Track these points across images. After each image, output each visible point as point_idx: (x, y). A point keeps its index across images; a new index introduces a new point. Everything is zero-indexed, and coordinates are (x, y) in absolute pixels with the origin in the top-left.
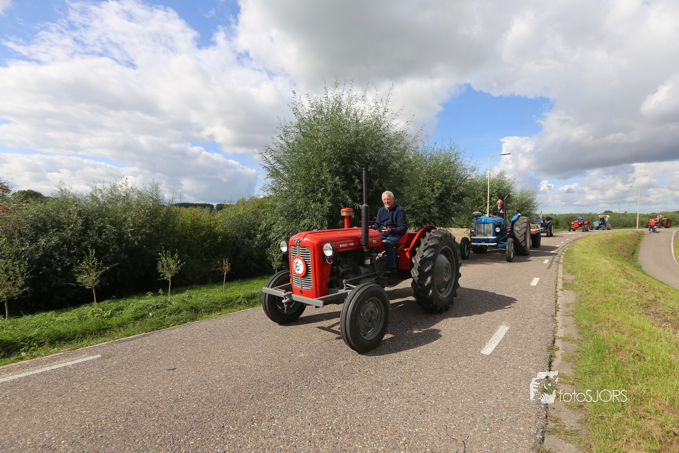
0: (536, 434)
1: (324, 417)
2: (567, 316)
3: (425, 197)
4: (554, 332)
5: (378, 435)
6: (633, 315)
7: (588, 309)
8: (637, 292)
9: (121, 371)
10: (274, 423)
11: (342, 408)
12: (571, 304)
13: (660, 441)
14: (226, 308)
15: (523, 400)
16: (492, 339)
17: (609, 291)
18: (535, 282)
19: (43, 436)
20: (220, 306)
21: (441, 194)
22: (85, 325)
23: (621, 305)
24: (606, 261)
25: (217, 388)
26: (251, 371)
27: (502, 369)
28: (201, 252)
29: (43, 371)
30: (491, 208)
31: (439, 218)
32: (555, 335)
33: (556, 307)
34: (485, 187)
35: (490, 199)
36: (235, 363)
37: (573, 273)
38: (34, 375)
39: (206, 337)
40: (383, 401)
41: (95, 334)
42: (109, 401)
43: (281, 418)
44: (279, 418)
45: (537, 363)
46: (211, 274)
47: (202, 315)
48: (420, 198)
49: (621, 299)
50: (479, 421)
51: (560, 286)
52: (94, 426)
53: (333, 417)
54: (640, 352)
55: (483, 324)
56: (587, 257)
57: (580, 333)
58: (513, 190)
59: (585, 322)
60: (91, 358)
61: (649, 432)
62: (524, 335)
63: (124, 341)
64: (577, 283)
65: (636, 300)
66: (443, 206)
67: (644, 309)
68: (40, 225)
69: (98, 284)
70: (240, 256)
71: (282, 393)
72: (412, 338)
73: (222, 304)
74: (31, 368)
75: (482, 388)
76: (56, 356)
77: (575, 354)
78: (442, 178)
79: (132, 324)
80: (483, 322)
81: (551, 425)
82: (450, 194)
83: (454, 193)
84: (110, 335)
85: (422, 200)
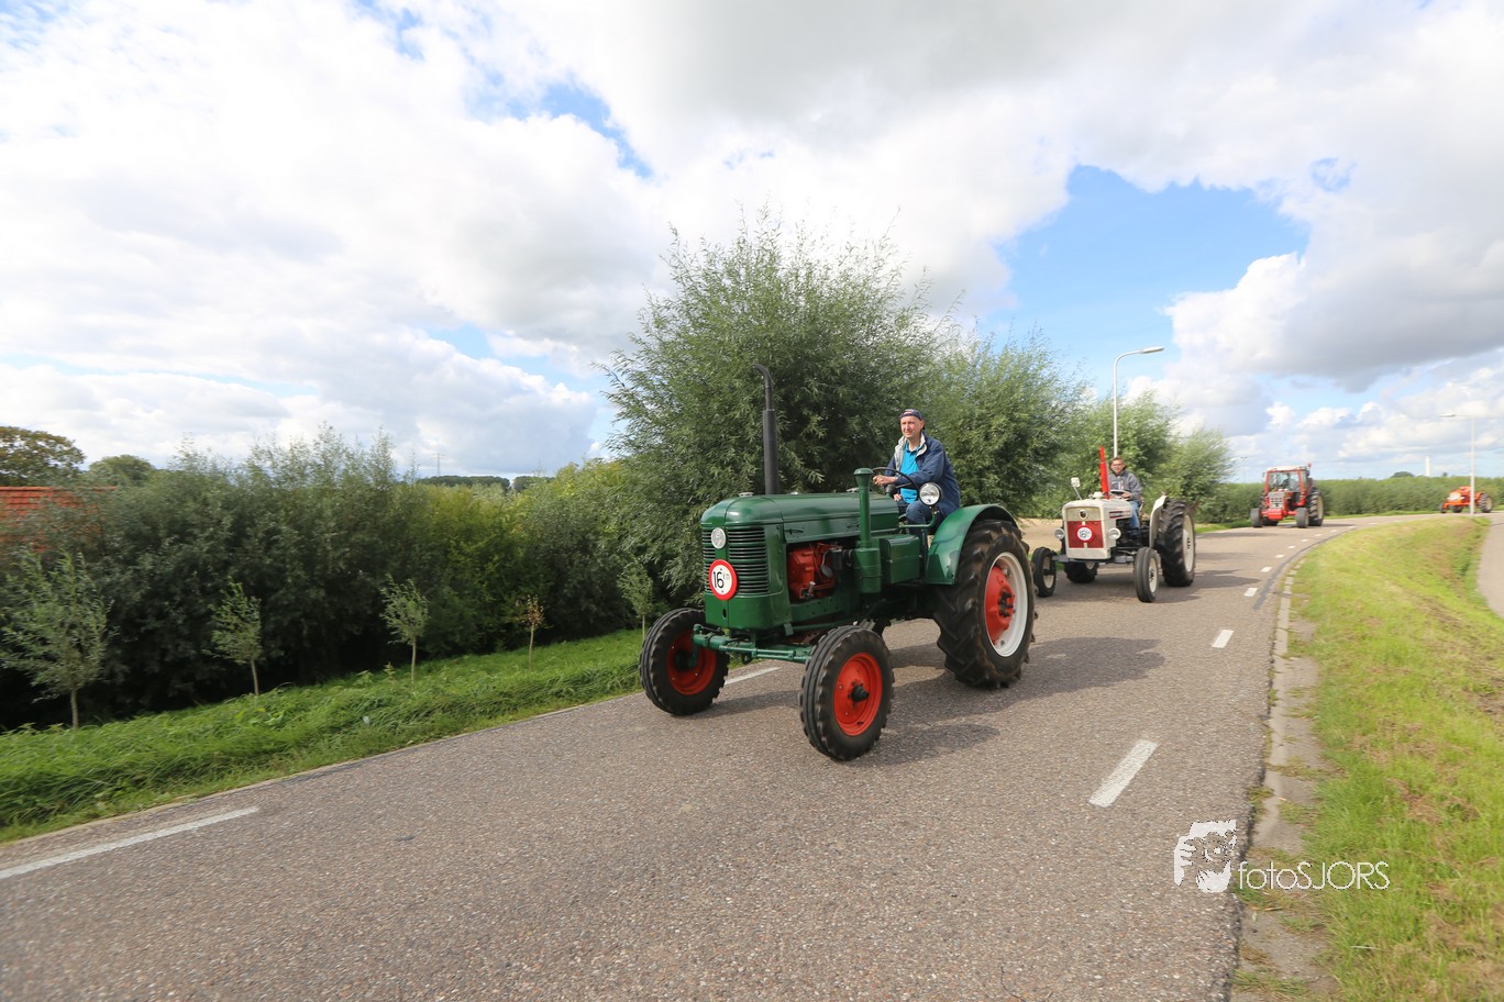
0: (1209, 990)
1: (729, 946)
2: (1295, 716)
3: (968, 452)
4: (1264, 753)
5: (847, 988)
6: (1453, 714)
7: (1344, 701)
8: (1466, 659)
9: (298, 842)
10: (619, 958)
11: (769, 926)
12: (1304, 688)
14: (529, 703)
15: (1183, 911)
16: (1116, 772)
17: (1396, 658)
18: (1223, 639)
19: (132, 980)
20: (514, 701)
21: (1005, 443)
22: (229, 741)
23: (1425, 690)
24: (1394, 589)
25: (499, 881)
26: (575, 844)
27: (1136, 839)
28: (482, 583)
29: (138, 841)
32: (1266, 761)
33: (1269, 698)
34: (1109, 426)
36: (541, 825)
37: (1315, 618)
38: (119, 849)
39: (481, 770)
40: (862, 911)
41: (250, 764)
42: (271, 907)
43: (635, 946)
44: (629, 948)
46: (503, 631)
47: (477, 720)
48: (959, 455)
49: (1424, 676)
50: (1077, 959)
51: (1282, 648)
52: (236, 960)
53: (748, 945)
54: (1465, 800)
55: (1097, 736)
56: (1347, 580)
57: (1325, 758)
58: (1174, 432)
59: (1337, 732)
60: (237, 814)
62: (1191, 762)
63: (314, 776)
64: (1323, 642)
65: (1462, 679)
66: (1013, 474)
67: (1481, 700)
68: (146, 529)
69: (261, 656)
70: (565, 591)
71: (639, 891)
72: (933, 769)
73: (518, 696)
74: (115, 836)
75: (1089, 882)
76: (166, 810)
77: (1311, 806)
78: (1008, 409)
79: (326, 741)
80: (1099, 731)
81: (1247, 968)
82: (1027, 446)
83: (1036, 443)
84: (279, 765)
85: (963, 458)
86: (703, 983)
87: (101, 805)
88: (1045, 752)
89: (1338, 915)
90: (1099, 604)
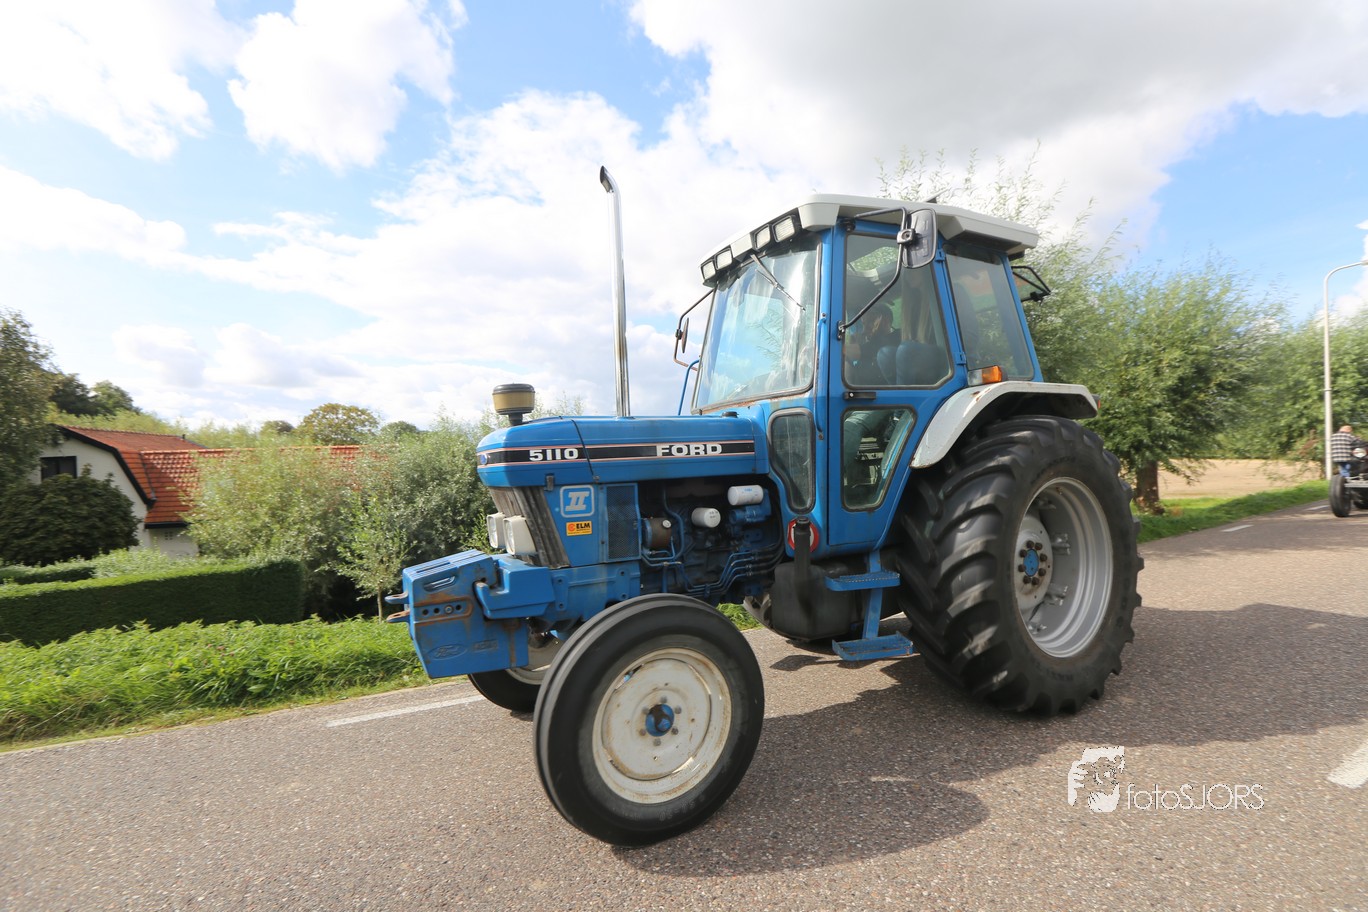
3: (1136, 389)
11: (950, 856)
21: (1181, 379)
30: (1338, 405)
31: (1180, 438)
34: (1316, 352)
35: (1333, 382)
38: (421, 712)
40: (1051, 857)
48: (1121, 393)
52: (504, 808)
66: (1190, 409)
68: (416, 476)
72: (1117, 720)
74: (417, 702)
78: (1183, 341)
80: (1331, 700)
82: (1208, 381)
83: (1220, 377)
85: (1128, 396)
86: (888, 900)
87: (406, 678)
88: (1259, 716)
90: (1314, 553)
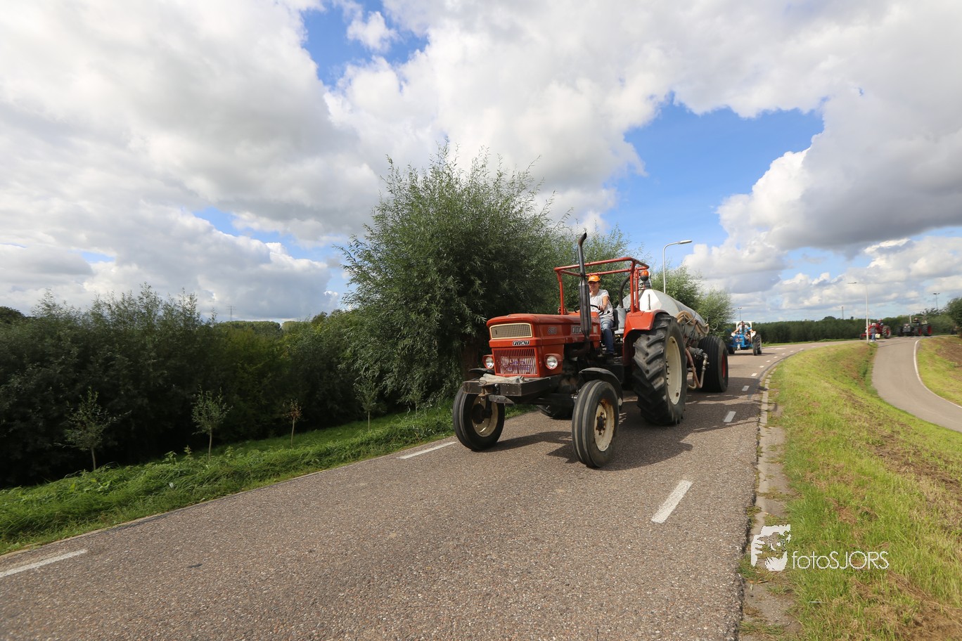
0: (725, 636)
1: (419, 627)
2: (772, 463)
4: (755, 486)
6: (861, 458)
7: (800, 452)
8: (868, 425)
9: (116, 572)
12: (778, 445)
13: (897, 635)
14: (288, 471)
15: (709, 586)
16: (667, 500)
17: (829, 425)
18: (729, 417)
20: (277, 469)
22: (67, 504)
23: (845, 444)
24: (826, 385)
25: (261, 590)
26: (316, 563)
27: (680, 542)
28: (259, 392)
32: (756, 490)
33: (757, 452)
36: (292, 552)
37: (782, 403)
39: (252, 516)
41: (83, 519)
42: (91, 620)
43: (355, 631)
44: (349, 632)
45: (729, 532)
46: (274, 424)
47: (251, 482)
49: (844, 436)
50: (644, 621)
51: (763, 422)
53: (432, 625)
54: (870, 509)
55: (656, 479)
56: (800, 380)
57: (790, 487)
58: (698, 292)
59: (797, 471)
60: (71, 555)
61: (881, 622)
62: (712, 493)
63: (127, 527)
64: (787, 417)
65: (865, 437)
67: (877, 449)
69: (100, 444)
70: (317, 396)
71: (359, 593)
73: (281, 465)
75: (652, 571)
76: (16, 555)
77: (782, 517)
79: (141, 501)
81: (748, 620)
84: (105, 519)
89: (800, 582)
